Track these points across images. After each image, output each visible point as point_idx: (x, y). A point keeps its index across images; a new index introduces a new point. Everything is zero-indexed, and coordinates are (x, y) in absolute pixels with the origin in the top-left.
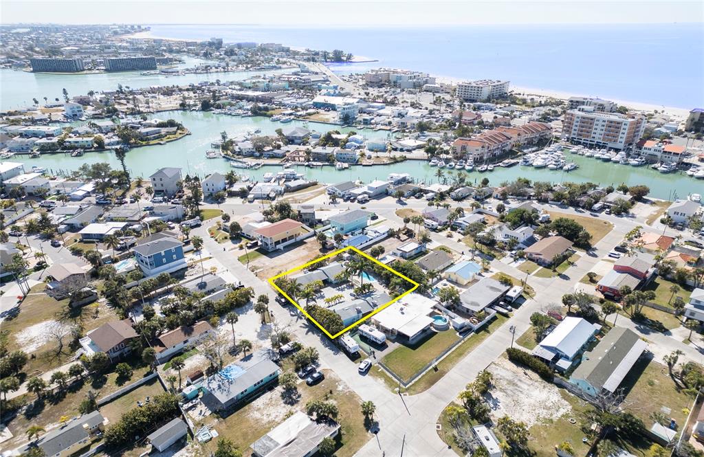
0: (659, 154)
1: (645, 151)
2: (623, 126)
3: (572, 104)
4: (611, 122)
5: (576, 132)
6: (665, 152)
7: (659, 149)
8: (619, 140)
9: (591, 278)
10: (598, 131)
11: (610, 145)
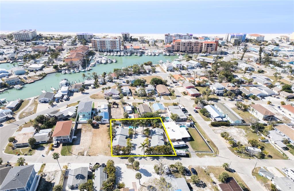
0: (133, 50)
1: (128, 50)
2: (117, 42)
3: (79, 37)
4: (112, 41)
5: (99, 47)
6: (134, 49)
7: (132, 48)
8: (117, 47)
9: (185, 94)
10: (108, 46)
11: (114, 50)
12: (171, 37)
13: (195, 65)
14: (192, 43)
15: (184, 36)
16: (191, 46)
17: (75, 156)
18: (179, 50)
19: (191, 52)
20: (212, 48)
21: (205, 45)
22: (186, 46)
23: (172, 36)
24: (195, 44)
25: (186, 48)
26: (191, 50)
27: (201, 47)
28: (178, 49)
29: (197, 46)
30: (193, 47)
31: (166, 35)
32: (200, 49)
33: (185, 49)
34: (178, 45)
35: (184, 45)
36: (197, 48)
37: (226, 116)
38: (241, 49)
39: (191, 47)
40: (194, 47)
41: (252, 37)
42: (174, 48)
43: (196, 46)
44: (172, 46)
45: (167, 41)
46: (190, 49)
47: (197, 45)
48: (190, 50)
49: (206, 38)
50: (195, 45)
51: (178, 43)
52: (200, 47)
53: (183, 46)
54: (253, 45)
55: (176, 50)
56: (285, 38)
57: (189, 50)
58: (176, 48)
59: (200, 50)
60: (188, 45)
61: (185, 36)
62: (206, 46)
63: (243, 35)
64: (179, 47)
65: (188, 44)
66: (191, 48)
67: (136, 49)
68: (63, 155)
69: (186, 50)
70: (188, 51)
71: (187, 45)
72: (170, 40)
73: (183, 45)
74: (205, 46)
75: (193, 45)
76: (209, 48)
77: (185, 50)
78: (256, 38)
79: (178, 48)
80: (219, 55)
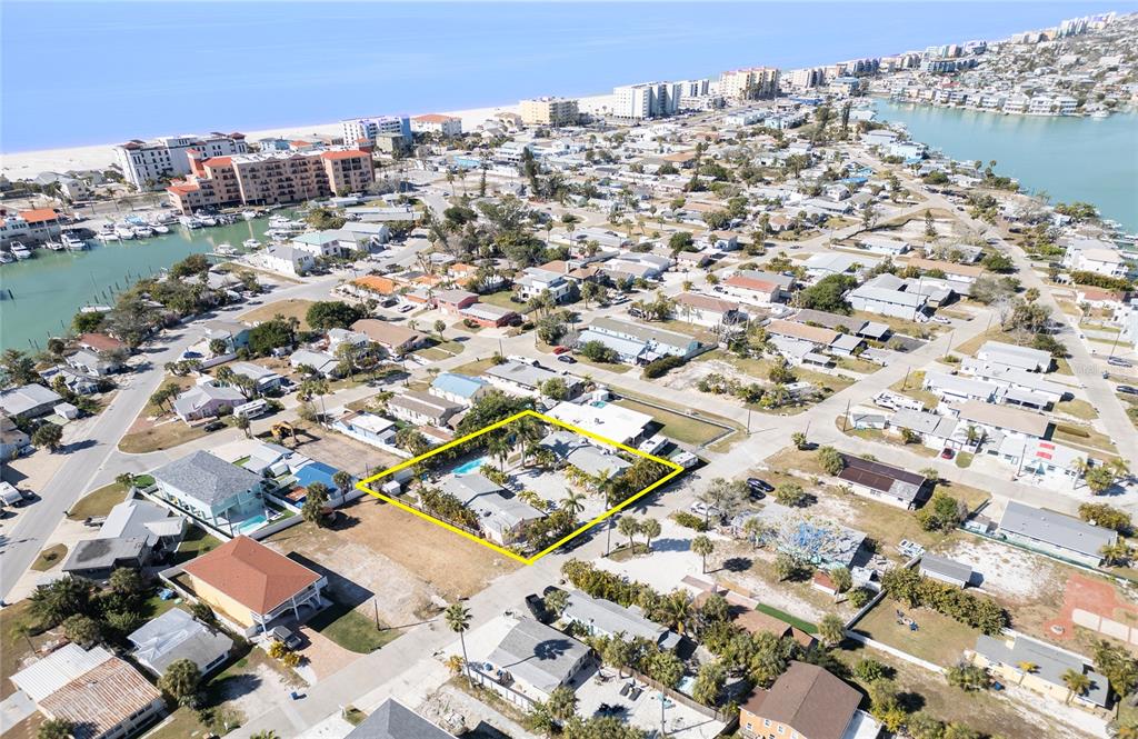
0: (29, 231)
7: (18, 223)
9: (470, 326)
12: (156, 152)
13: (377, 237)
14: (281, 165)
15: (210, 146)
16: (283, 178)
17: (415, 628)
18: (239, 197)
19: (288, 198)
20: (361, 173)
21: (336, 163)
22: (263, 179)
23: (161, 148)
24: (293, 165)
25: (265, 187)
26: (286, 191)
27: (321, 175)
28: (233, 195)
29: (304, 175)
30: (288, 179)
31: (130, 148)
32: (318, 182)
33: (263, 190)
34: (225, 178)
35: (254, 177)
36: (305, 182)
37: (653, 343)
38: (437, 165)
39: (281, 180)
40: (293, 177)
41: (425, 125)
42: (212, 194)
43: (299, 176)
44: (203, 188)
45: (142, 170)
46: (280, 187)
47: (303, 168)
48: (283, 194)
49: (282, 144)
50: (294, 172)
51: (223, 171)
52: (314, 174)
53: (251, 182)
54: (449, 150)
55: (226, 200)
56: (513, 121)
57: (278, 192)
58: (221, 195)
59: (320, 188)
60: (270, 175)
61: (216, 145)
62: (341, 169)
63: (401, 122)
64: (232, 188)
65: (268, 169)
66: (285, 184)
67: (40, 223)
68: (373, 650)
69: (266, 193)
70: (276, 196)
71: (266, 173)
72: (156, 167)
73: (249, 175)
74: (337, 170)
75: (287, 172)
76: (352, 173)
77: (264, 196)
78: (439, 127)
79: (228, 191)
80: (406, 194)
